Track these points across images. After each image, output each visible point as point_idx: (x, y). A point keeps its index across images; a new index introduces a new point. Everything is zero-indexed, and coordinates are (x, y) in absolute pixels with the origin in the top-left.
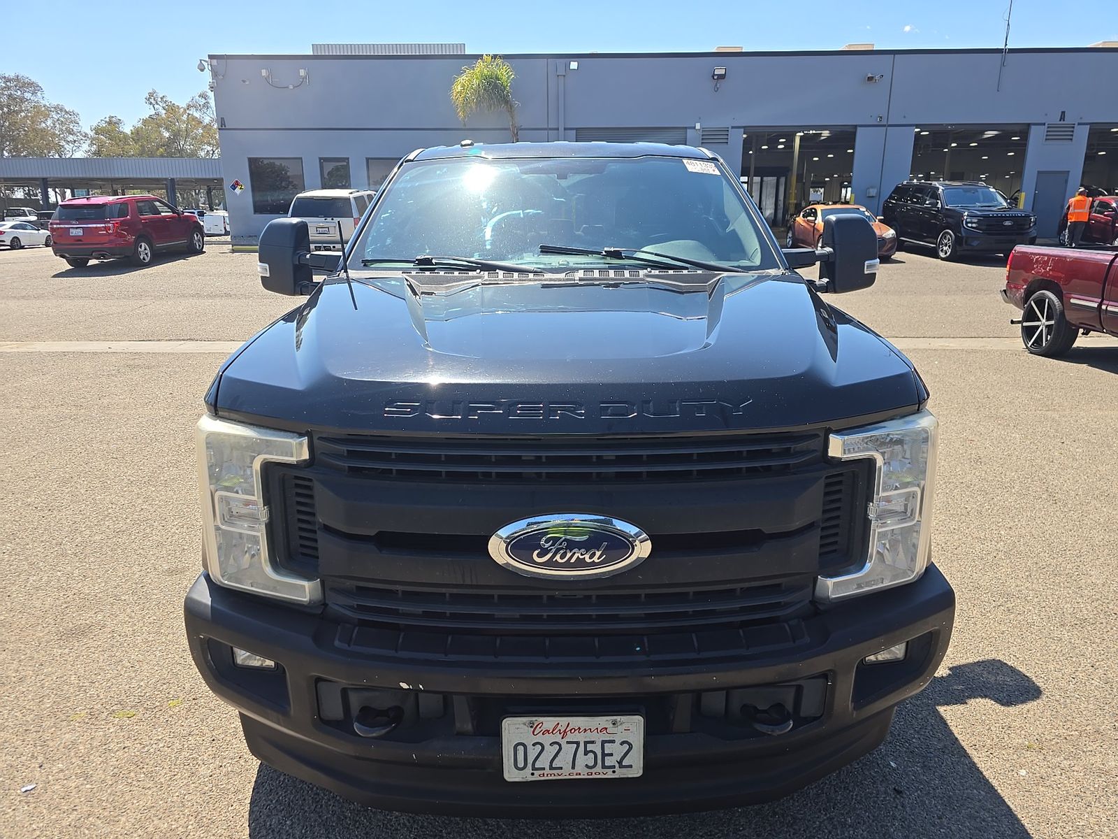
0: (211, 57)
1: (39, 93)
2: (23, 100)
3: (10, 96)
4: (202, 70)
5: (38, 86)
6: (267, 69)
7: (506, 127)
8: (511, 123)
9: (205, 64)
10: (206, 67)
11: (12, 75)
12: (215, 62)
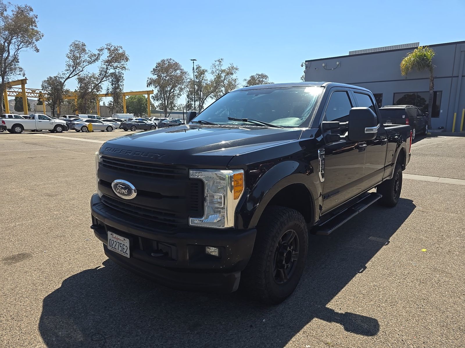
0: (306, 61)
1: (267, 79)
2: (262, 81)
3: (259, 80)
4: (302, 66)
5: (267, 76)
6: (324, 63)
7: (427, 77)
8: (430, 76)
9: (304, 64)
10: (304, 65)
11: (261, 74)
12: (307, 63)
